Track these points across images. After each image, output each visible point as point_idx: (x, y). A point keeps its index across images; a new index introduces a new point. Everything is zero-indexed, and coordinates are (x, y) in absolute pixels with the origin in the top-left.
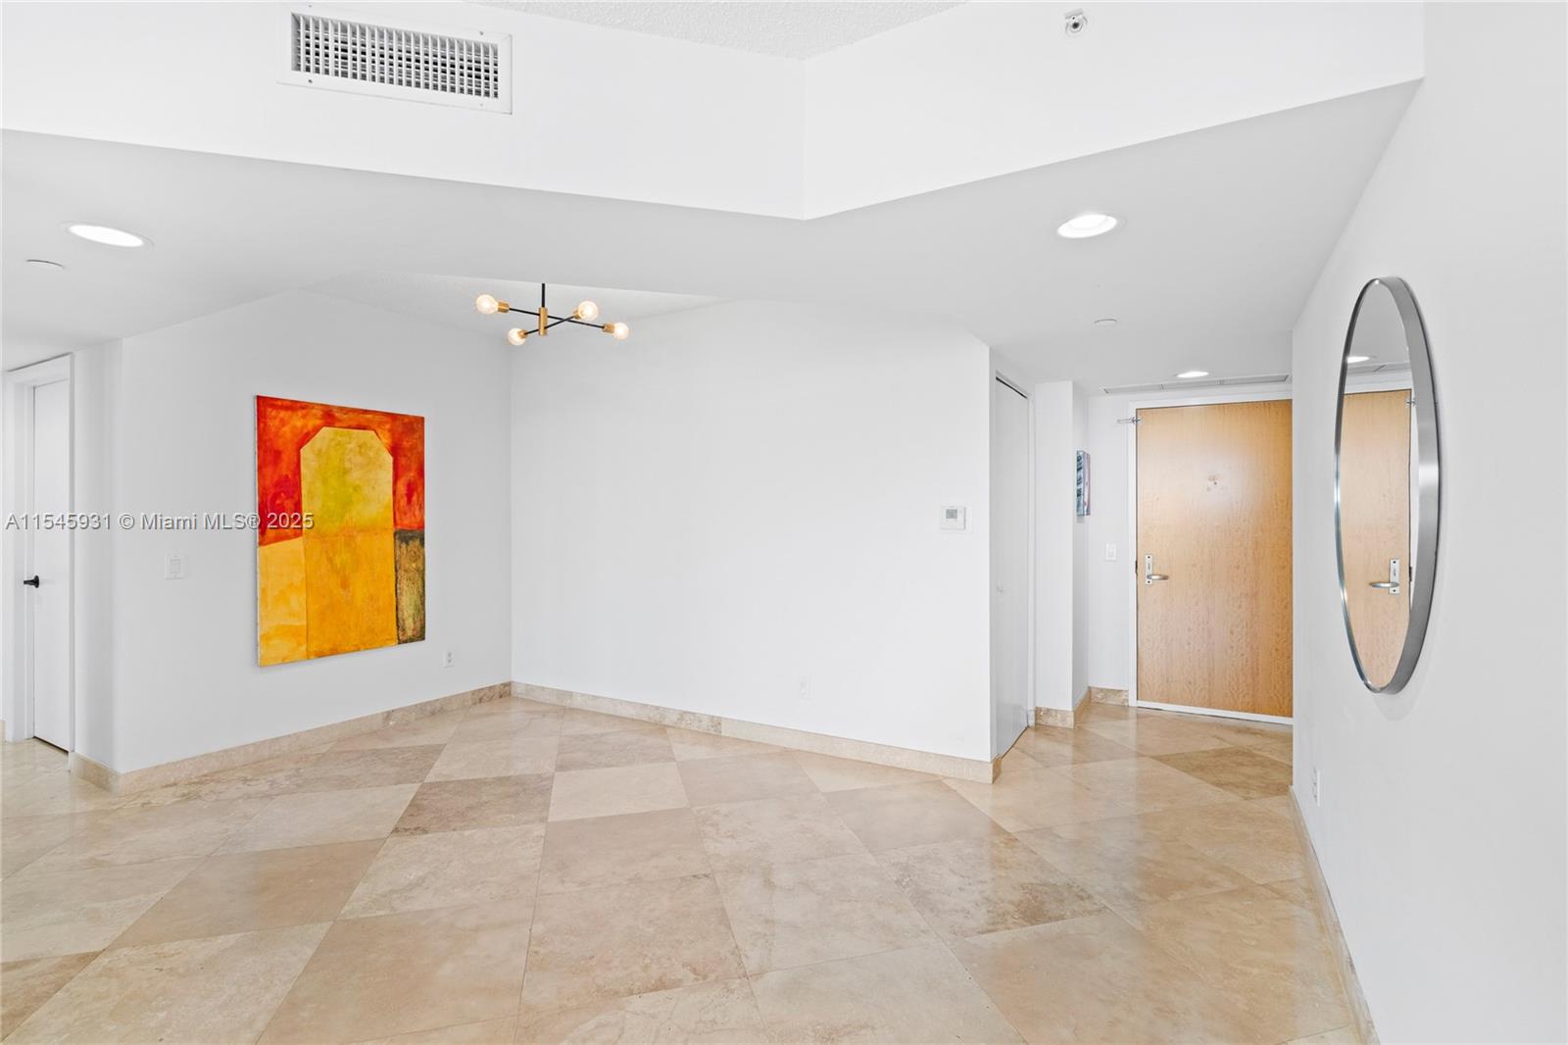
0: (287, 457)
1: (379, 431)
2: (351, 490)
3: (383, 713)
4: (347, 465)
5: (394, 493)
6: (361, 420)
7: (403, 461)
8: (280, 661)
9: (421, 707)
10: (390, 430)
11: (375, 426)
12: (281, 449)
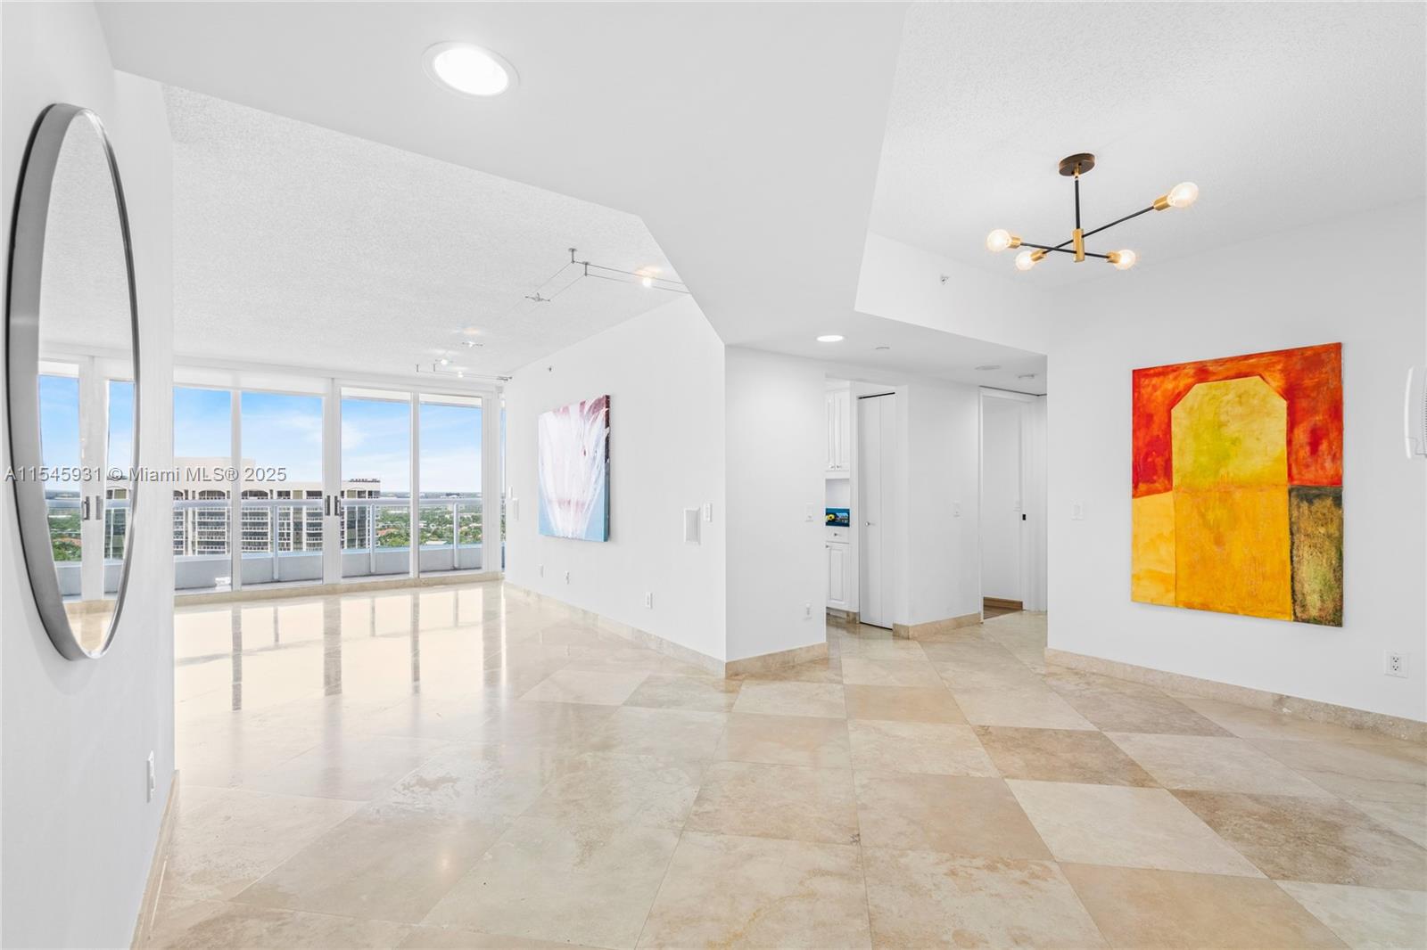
0: (1158, 419)
1: (1267, 375)
2: (1227, 444)
3: (1273, 694)
4: (1223, 418)
5: (1289, 442)
6: (1241, 367)
7: (1303, 403)
8: (1149, 601)
9: (1340, 712)
10: (1282, 371)
11: (1260, 370)
12: (1153, 412)
